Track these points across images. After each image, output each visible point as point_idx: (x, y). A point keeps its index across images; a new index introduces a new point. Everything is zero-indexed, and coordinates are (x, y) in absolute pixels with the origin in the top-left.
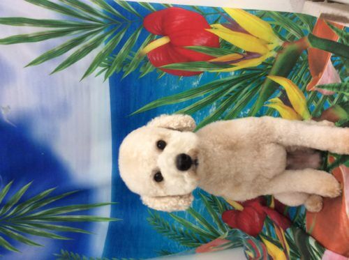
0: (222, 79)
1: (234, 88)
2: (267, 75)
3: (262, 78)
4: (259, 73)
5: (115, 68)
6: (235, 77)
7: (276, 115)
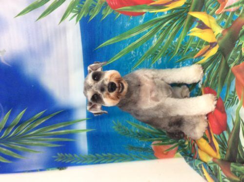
0: (158, 17)
1: (167, 23)
2: (188, 12)
3: (185, 15)
4: (183, 11)
5: (84, 13)
6: (168, 15)
7: (196, 39)
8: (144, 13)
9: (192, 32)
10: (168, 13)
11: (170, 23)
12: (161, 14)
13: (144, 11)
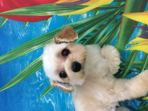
0: (73, 23)
2: (122, 13)
3: (118, 17)
4: (114, 12)
6: (89, 20)
7: (141, 56)
8: (50, 16)
9: (133, 44)
10: (88, 17)
11: (94, 31)
12: (78, 17)
13: (49, 13)
